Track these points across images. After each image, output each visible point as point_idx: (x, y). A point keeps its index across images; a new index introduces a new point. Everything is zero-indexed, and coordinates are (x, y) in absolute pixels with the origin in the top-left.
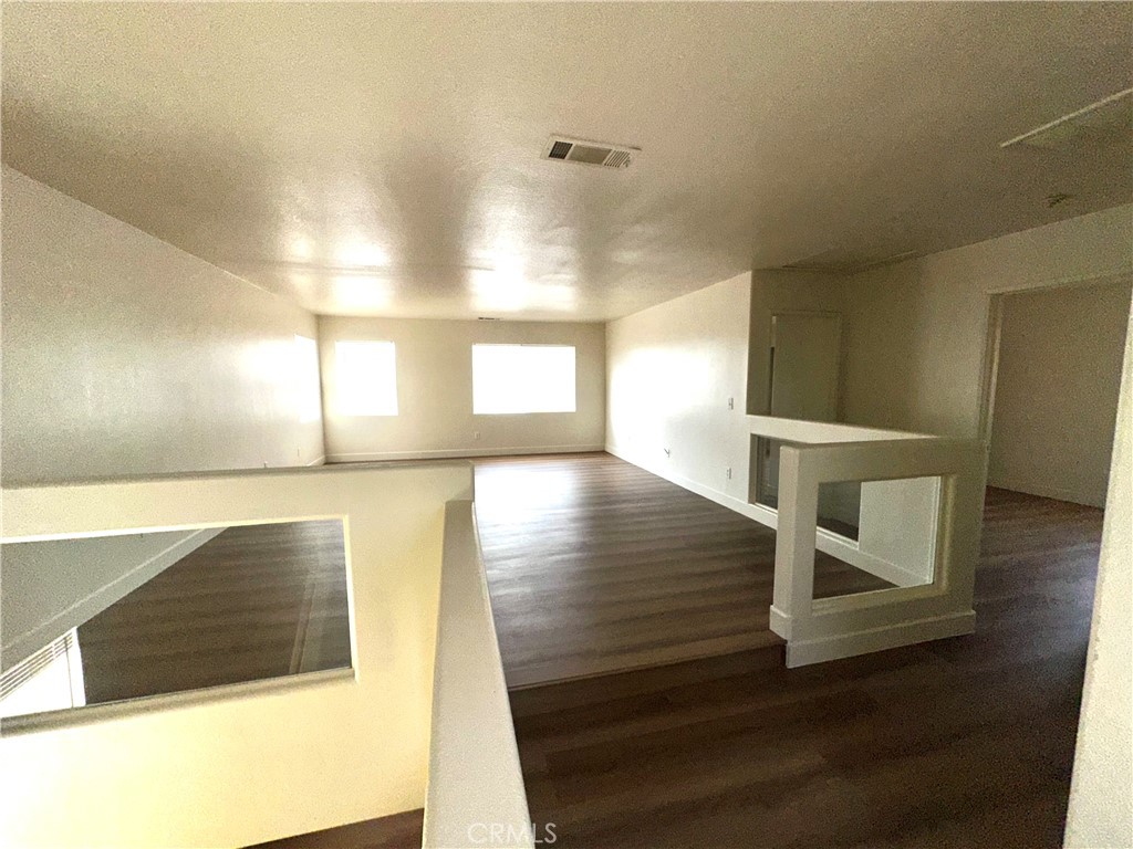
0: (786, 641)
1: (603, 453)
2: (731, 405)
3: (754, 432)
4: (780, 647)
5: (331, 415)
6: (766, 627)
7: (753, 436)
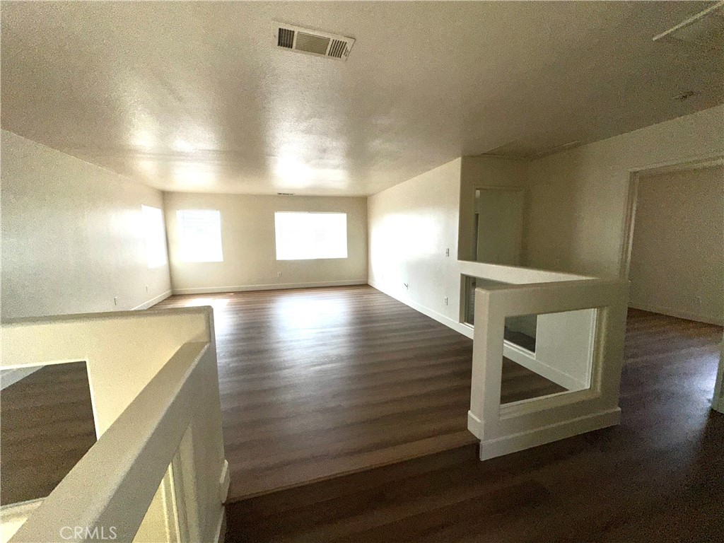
0: (480, 441)
1: (366, 285)
2: (448, 253)
3: (463, 273)
4: (475, 446)
5: (176, 262)
6: (464, 428)
7: (462, 275)
